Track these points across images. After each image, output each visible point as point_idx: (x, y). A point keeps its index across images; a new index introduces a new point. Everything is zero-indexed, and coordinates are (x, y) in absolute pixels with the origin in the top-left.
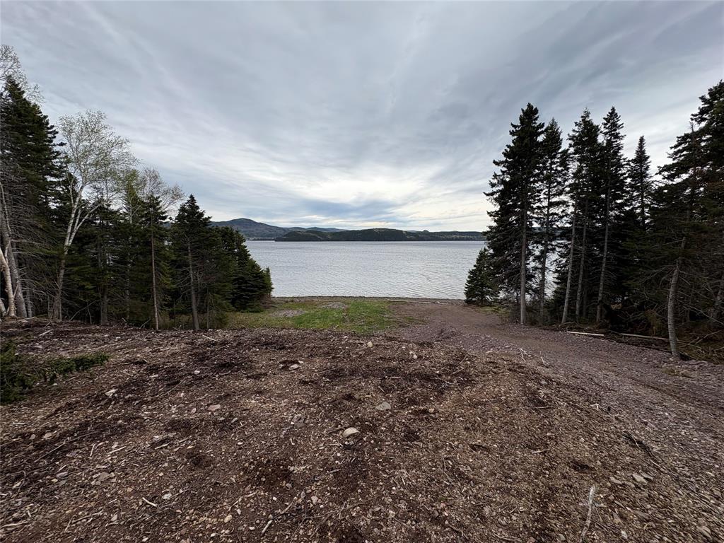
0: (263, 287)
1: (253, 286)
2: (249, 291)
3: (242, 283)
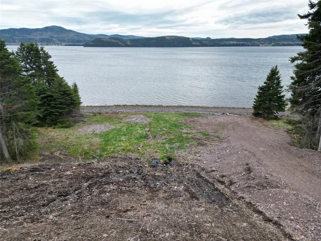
0: (72, 104)
1: (61, 103)
2: (58, 108)
3: (51, 101)
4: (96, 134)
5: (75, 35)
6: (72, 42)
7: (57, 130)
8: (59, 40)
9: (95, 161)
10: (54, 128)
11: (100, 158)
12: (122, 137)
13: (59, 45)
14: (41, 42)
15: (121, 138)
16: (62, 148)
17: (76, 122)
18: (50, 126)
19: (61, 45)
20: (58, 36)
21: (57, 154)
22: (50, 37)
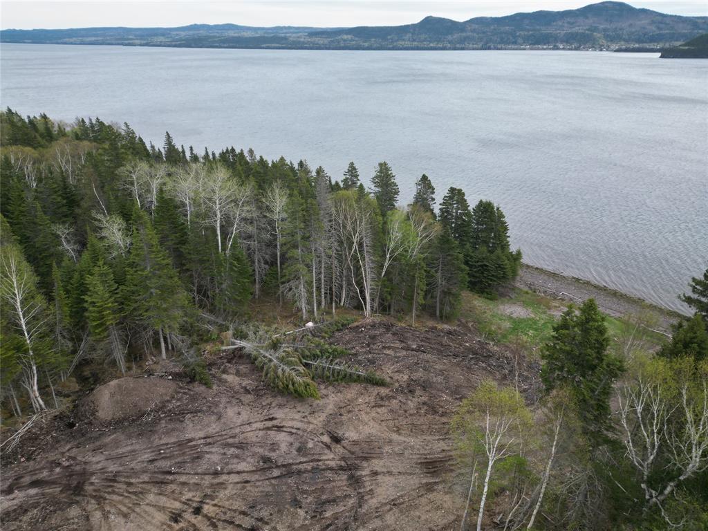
3: (485, 270)
4: (511, 318)
5: (653, 22)
6: (639, 41)
7: (481, 300)
8: (607, 37)
9: (492, 343)
10: (479, 297)
11: (497, 343)
12: (531, 331)
13: (601, 50)
14: (567, 42)
15: (529, 331)
16: (476, 320)
17: (502, 295)
18: (478, 292)
19: (607, 50)
20: (609, 27)
21: (470, 325)
22: (588, 30)
